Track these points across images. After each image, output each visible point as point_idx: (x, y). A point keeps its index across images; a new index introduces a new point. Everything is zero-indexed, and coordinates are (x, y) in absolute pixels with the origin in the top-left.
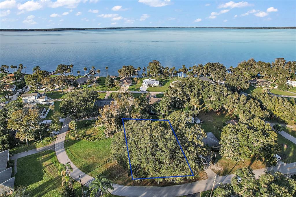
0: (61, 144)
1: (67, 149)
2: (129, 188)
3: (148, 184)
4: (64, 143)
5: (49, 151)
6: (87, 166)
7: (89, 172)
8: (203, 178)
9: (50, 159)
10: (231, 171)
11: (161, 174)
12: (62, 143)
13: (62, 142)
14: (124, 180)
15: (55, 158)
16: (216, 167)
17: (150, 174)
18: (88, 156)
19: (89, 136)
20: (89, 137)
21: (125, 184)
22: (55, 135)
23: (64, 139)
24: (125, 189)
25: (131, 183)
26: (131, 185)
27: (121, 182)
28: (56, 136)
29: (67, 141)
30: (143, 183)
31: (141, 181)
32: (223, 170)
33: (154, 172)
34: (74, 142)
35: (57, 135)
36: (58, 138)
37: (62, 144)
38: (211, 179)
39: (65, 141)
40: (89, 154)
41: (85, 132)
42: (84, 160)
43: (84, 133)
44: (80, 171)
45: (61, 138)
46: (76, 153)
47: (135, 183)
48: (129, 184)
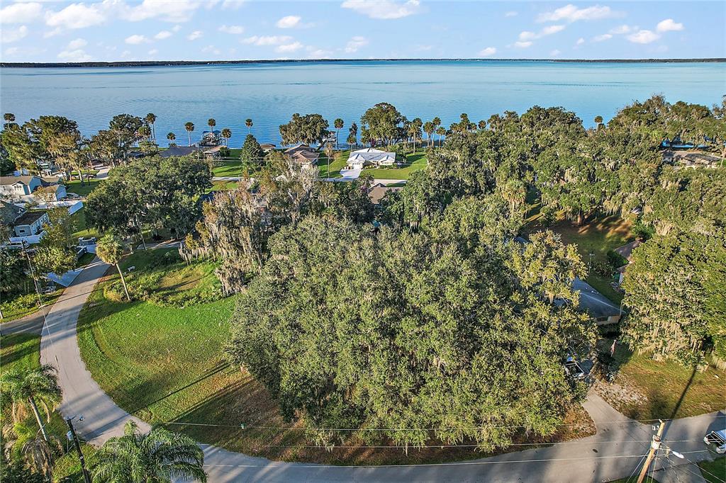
0: (69, 313)
1: (84, 330)
2: (287, 470)
3: (366, 454)
4: (79, 310)
5: (19, 335)
6: (141, 386)
7: (144, 407)
8: (576, 431)
9: (11, 362)
10: (678, 405)
11: (417, 412)
12: (73, 312)
13: (72, 310)
14: (272, 438)
15: (30, 360)
16: (615, 388)
17: (373, 412)
18: (152, 352)
19: (169, 291)
20: (167, 294)
21: (272, 454)
22: (59, 287)
23: (84, 300)
24: (273, 475)
25: (297, 450)
26: (296, 459)
27: (257, 445)
28: (60, 291)
29: (91, 305)
30: (345, 450)
31: (334, 440)
32: (646, 399)
33: (390, 404)
34: (114, 308)
35: (64, 287)
36: (65, 297)
37: (71, 314)
38: (608, 434)
39: (88, 304)
40: (156, 345)
41: (159, 281)
42: (134, 365)
43: (154, 283)
44: (109, 403)
45: (76, 297)
46: (114, 341)
47: (311, 448)
48: (290, 452)
